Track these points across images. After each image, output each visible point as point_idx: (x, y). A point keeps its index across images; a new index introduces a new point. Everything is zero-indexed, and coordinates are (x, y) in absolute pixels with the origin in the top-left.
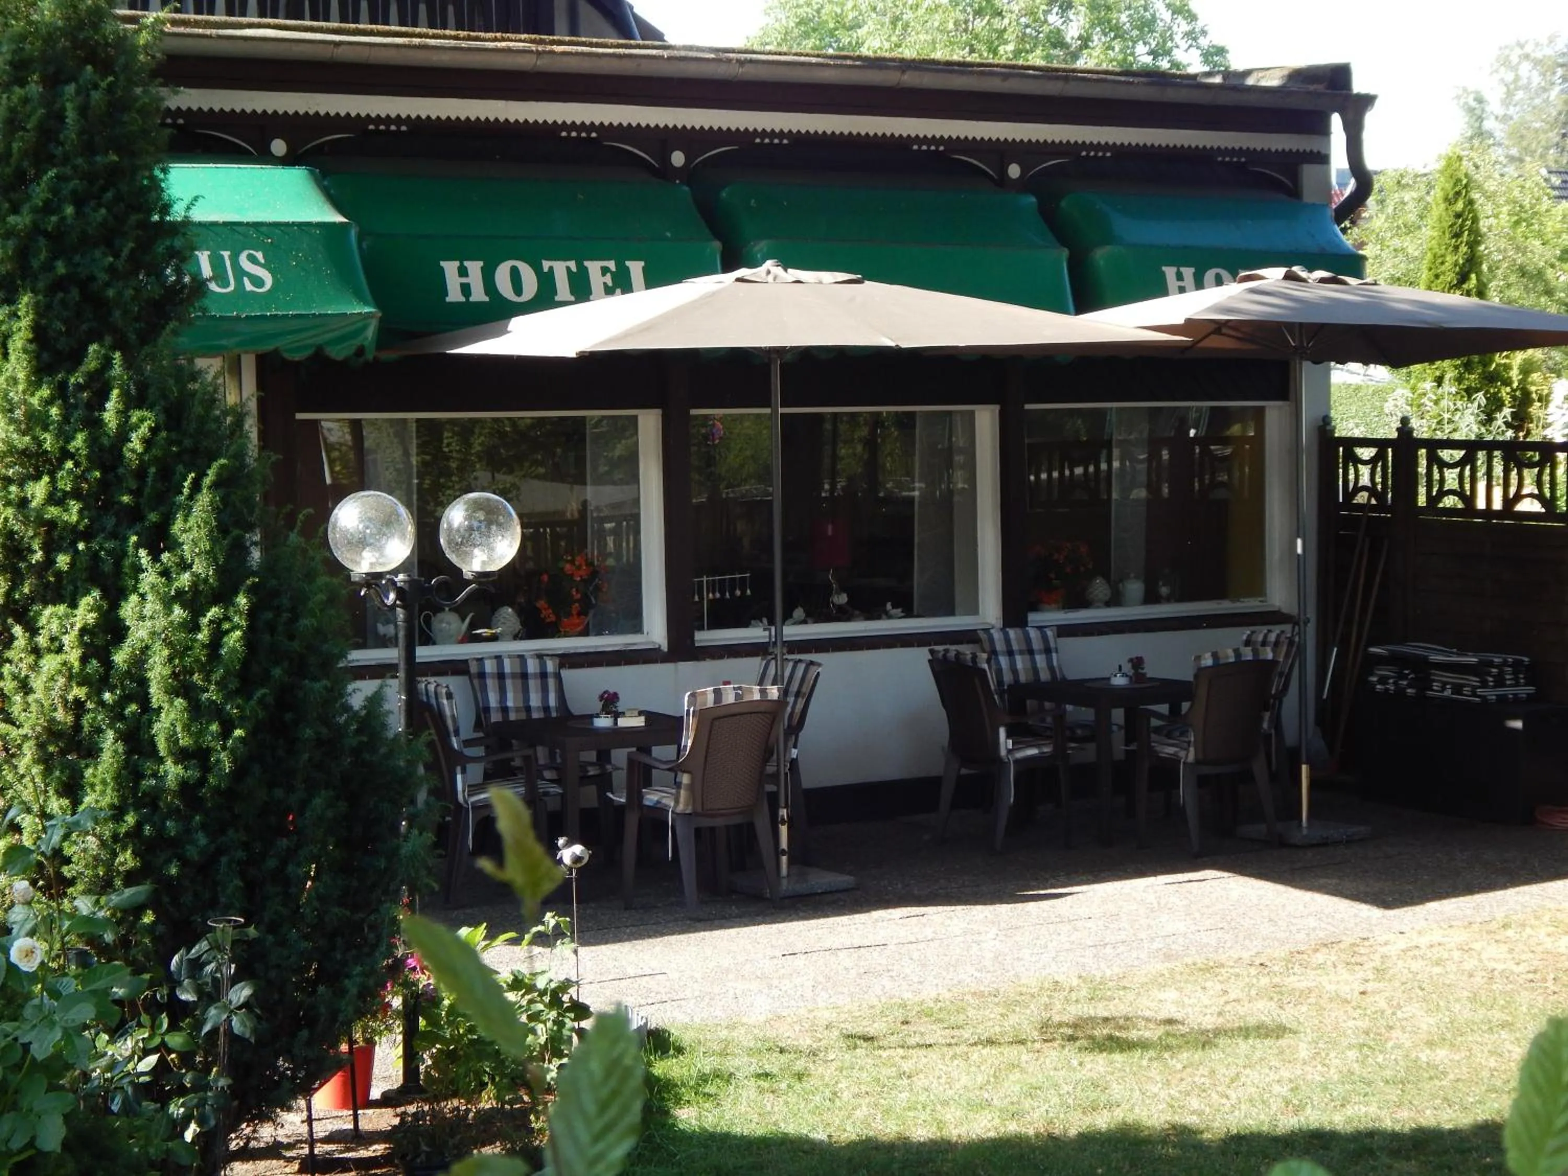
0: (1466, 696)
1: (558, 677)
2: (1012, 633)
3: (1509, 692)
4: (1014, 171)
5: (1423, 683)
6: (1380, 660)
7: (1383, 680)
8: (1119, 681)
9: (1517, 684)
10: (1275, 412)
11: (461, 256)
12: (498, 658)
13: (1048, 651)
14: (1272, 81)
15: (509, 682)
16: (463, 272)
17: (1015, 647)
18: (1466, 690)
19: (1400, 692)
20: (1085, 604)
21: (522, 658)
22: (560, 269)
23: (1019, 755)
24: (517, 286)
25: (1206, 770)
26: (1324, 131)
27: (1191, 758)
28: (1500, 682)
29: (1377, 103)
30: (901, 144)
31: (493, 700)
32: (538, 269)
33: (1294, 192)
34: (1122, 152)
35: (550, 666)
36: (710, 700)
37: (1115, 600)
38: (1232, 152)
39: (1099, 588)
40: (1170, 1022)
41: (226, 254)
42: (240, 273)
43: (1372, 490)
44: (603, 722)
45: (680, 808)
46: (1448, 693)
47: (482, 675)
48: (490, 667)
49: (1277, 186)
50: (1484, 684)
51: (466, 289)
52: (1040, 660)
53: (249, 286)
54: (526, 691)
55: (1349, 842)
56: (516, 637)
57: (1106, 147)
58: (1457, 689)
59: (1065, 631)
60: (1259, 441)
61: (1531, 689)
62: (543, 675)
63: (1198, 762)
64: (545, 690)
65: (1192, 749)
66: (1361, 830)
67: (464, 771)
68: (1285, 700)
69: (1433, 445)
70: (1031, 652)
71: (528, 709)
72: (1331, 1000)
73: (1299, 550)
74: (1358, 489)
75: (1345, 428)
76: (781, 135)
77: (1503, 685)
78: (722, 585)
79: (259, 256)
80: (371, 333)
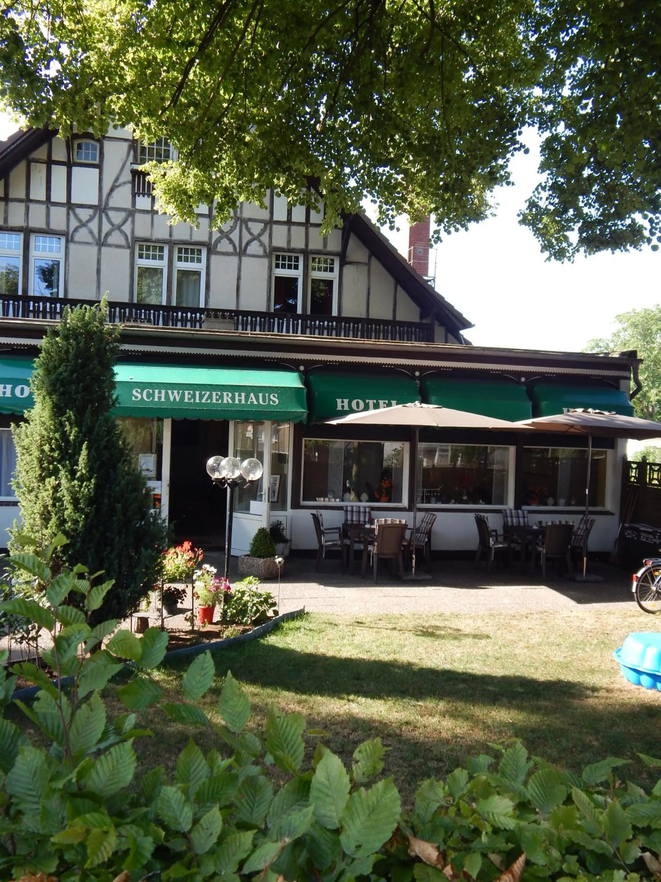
1: (370, 513)
2: (513, 511)
4: (523, 379)
5: (639, 536)
6: (628, 528)
7: (628, 534)
8: (535, 527)
10: (610, 452)
11: (342, 398)
12: (352, 507)
13: (524, 517)
14: (616, 355)
15: (354, 513)
16: (343, 402)
17: (514, 515)
18: (649, 539)
19: (633, 538)
20: (545, 504)
21: (359, 507)
22: (371, 402)
23: (496, 546)
24: (358, 407)
25: (549, 556)
26: (628, 370)
28: (660, 538)
29: (644, 362)
30: (487, 371)
31: (349, 518)
32: (364, 402)
33: (618, 388)
34: (559, 375)
35: (367, 510)
36: (383, 522)
37: (556, 504)
38: (596, 376)
39: (551, 500)
40: (458, 630)
42: (270, 399)
43: (635, 478)
44: (367, 526)
45: (374, 552)
46: (645, 539)
47: (347, 511)
48: (349, 509)
49: (613, 386)
50: (655, 538)
51: (343, 407)
52: (521, 520)
54: (359, 516)
55: (596, 582)
56: (367, 501)
57: (554, 373)
59: (530, 512)
60: (605, 460)
62: (365, 512)
63: (546, 553)
64: (365, 516)
65: (545, 549)
67: (324, 536)
69: (651, 464)
70: (518, 517)
71: (359, 521)
75: (630, 459)
76: (449, 368)
78: (430, 492)
79: (276, 395)
80: (305, 416)
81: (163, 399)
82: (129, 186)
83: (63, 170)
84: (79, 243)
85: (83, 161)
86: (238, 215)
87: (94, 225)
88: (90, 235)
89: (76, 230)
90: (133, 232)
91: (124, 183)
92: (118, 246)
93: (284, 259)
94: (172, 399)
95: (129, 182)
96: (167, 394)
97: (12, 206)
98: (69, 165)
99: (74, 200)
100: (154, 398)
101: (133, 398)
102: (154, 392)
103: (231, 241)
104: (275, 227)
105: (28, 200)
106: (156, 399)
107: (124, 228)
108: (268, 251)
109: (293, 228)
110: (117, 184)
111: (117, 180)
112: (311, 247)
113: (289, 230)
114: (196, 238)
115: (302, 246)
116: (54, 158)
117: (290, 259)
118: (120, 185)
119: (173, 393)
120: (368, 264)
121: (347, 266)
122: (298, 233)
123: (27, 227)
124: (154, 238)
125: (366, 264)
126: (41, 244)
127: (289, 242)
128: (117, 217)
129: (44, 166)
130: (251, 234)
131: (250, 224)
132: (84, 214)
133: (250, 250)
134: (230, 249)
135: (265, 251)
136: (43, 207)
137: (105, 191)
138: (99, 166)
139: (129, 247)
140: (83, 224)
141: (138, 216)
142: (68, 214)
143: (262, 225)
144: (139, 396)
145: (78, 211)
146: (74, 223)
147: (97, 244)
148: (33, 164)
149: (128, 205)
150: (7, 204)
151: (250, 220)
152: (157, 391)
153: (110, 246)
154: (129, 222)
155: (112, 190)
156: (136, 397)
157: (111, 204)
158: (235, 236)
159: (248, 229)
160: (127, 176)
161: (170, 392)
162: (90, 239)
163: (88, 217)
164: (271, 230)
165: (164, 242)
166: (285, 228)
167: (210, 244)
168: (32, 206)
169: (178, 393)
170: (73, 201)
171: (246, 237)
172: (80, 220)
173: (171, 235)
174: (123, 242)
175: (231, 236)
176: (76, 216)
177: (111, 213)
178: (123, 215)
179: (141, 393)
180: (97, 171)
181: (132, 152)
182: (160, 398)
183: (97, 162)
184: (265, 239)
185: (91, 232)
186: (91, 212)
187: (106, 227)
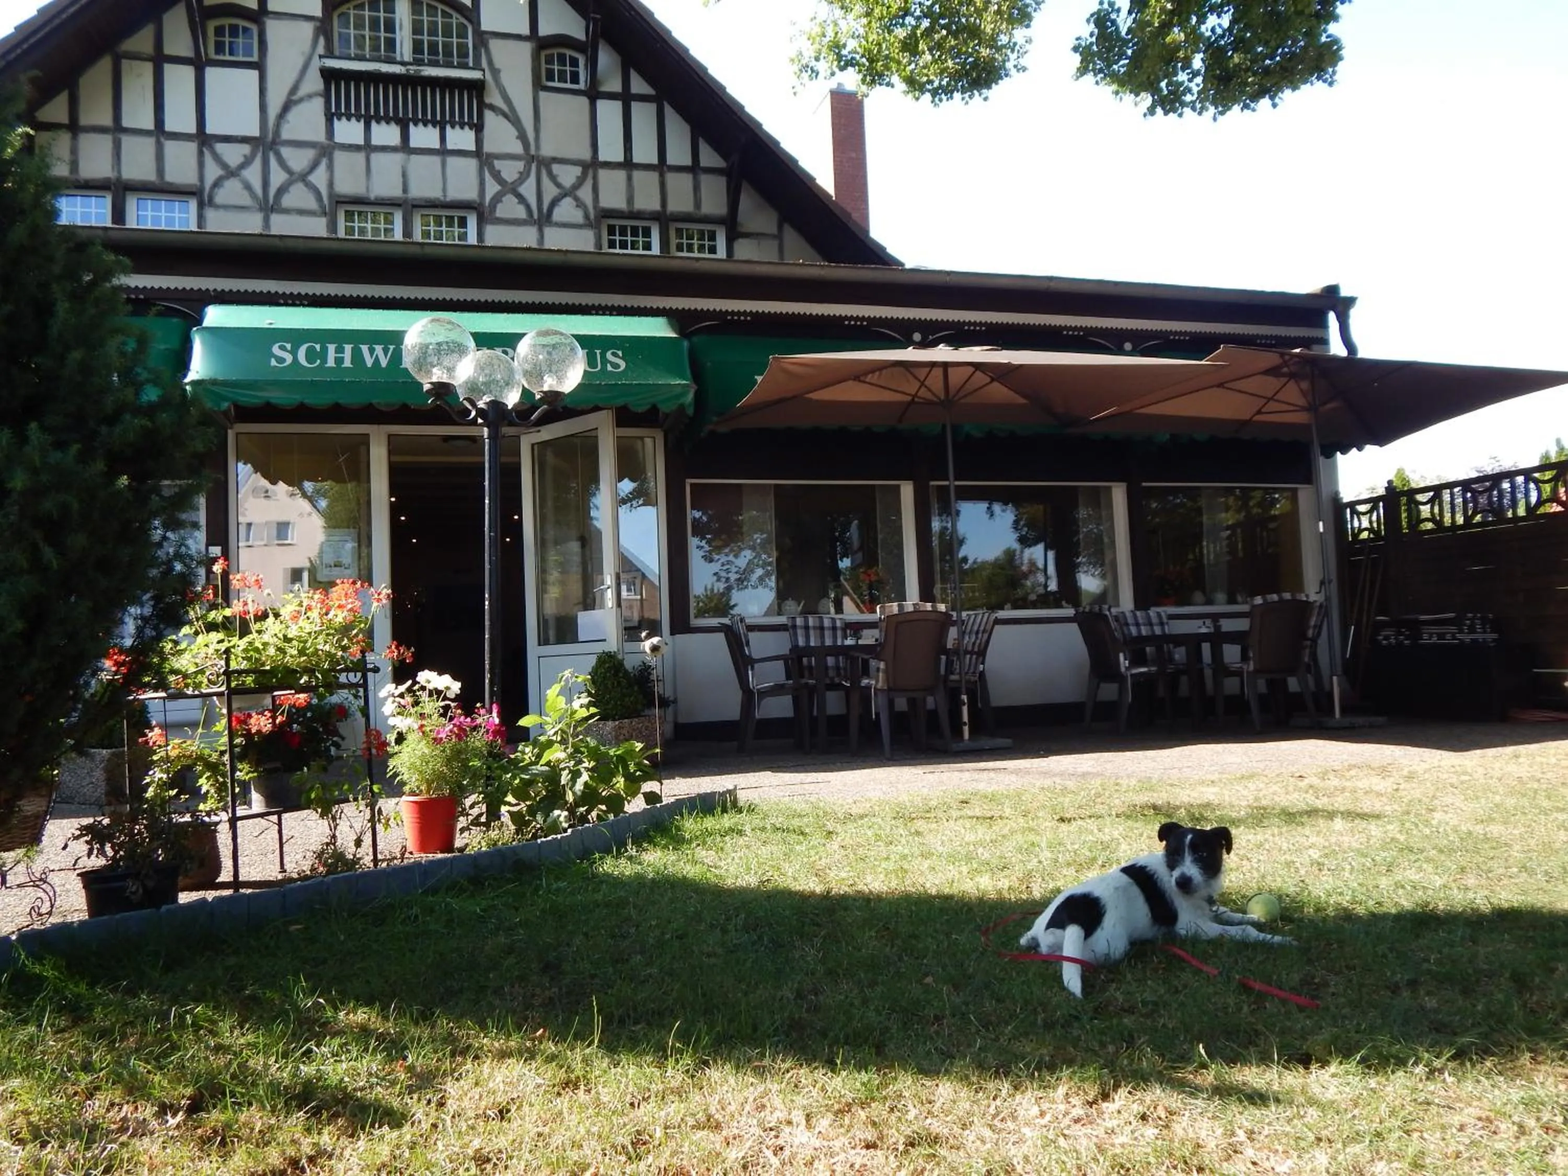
0: (1448, 640)
1: (844, 630)
2: (1138, 613)
3: (1479, 637)
4: (1129, 347)
5: (1416, 635)
6: (1384, 625)
7: (1387, 638)
9: (1485, 632)
10: (1305, 494)
12: (805, 618)
13: (1162, 625)
15: (812, 632)
17: (1141, 621)
18: (1448, 636)
19: (1400, 644)
20: (1189, 604)
21: (820, 618)
23: (1134, 671)
26: (1324, 325)
27: (1251, 668)
28: (1472, 630)
29: (1358, 302)
30: (1056, 331)
31: (801, 642)
34: (1196, 336)
35: (839, 623)
37: (1209, 602)
38: (1266, 337)
39: (1198, 596)
41: (598, 352)
42: (605, 361)
43: (1370, 530)
45: (880, 685)
46: (1435, 639)
47: (794, 627)
48: (799, 622)
50: (1461, 632)
52: (1157, 629)
53: (609, 368)
55: (1371, 726)
57: (1186, 333)
58: (1441, 636)
61: (1495, 636)
62: (834, 628)
63: (1256, 670)
64: (835, 637)
65: (1252, 663)
66: (1381, 720)
67: (752, 669)
68: (1319, 642)
69: (1411, 493)
70: (1150, 624)
72: (1366, 793)
73: (1321, 530)
74: (1361, 530)
76: (981, 324)
77: (1474, 632)
79: (620, 353)
80: (690, 397)
81: (347, 363)
82: (319, 103)
83: (188, 72)
84: (226, 207)
85: (228, 58)
86: (533, 151)
87: (253, 174)
88: (246, 193)
89: (217, 184)
90: (331, 184)
91: (310, 96)
92: (301, 212)
93: (623, 232)
94: (369, 362)
95: (317, 94)
96: (357, 354)
97: (87, 141)
98: (199, 64)
99: (212, 128)
100: (324, 360)
101: (273, 362)
102: (324, 350)
103: (521, 199)
104: (603, 174)
105: (117, 129)
106: (331, 363)
107: (312, 178)
108: (592, 216)
109: (637, 175)
110: (294, 98)
111: (294, 89)
112: (673, 207)
113: (629, 179)
114: (454, 194)
115: (656, 206)
116: (168, 50)
117: (635, 232)
118: (301, 100)
119: (372, 351)
120: (779, 237)
121: (740, 240)
122: (647, 184)
123: (119, 179)
124: (372, 196)
125: (774, 237)
126: (150, 213)
127: (630, 200)
128: (298, 160)
129: (148, 68)
130: (558, 185)
131: (556, 168)
132: (233, 154)
133: (558, 215)
134: (521, 213)
135: (587, 216)
136: (150, 142)
137: (273, 111)
138: (259, 66)
139: (324, 214)
140: (231, 173)
141: (339, 156)
142: (201, 154)
143: (578, 170)
144: (289, 358)
145: (220, 147)
146: (212, 172)
147: (261, 209)
148: (125, 63)
149: (320, 136)
150: (75, 137)
151: (556, 160)
152: (331, 348)
153: (287, 211)
154: (322, 168)
155: (286, 107)
156: (281, 360)
157: (286, 135)
158: (528, 189)
159: (553, 178)
160: (314, 83)
161: (365, 348)
162: (246, 200)
163: (242, 160)
164: (595, 178)
165: (393, 203)
166: (621, 175)
167: (481, 204)
168: (126, 140)
169: (386, 351)
170: (210, 130)
171: (550, 191)
172: (224, 165)
173: (405, 190)
174: (313, 204)
175: (522, 190)
176: (217, 158)
177: (285, 152)
178: (310, 154)
179: (294, 352)
180: (255, 74)
181: (322, 41)
182: (339, 361)
183: (255, 58)
184: (585, 193)
185: (248, 187)
186: (246, 149)
187: (278, 177)
